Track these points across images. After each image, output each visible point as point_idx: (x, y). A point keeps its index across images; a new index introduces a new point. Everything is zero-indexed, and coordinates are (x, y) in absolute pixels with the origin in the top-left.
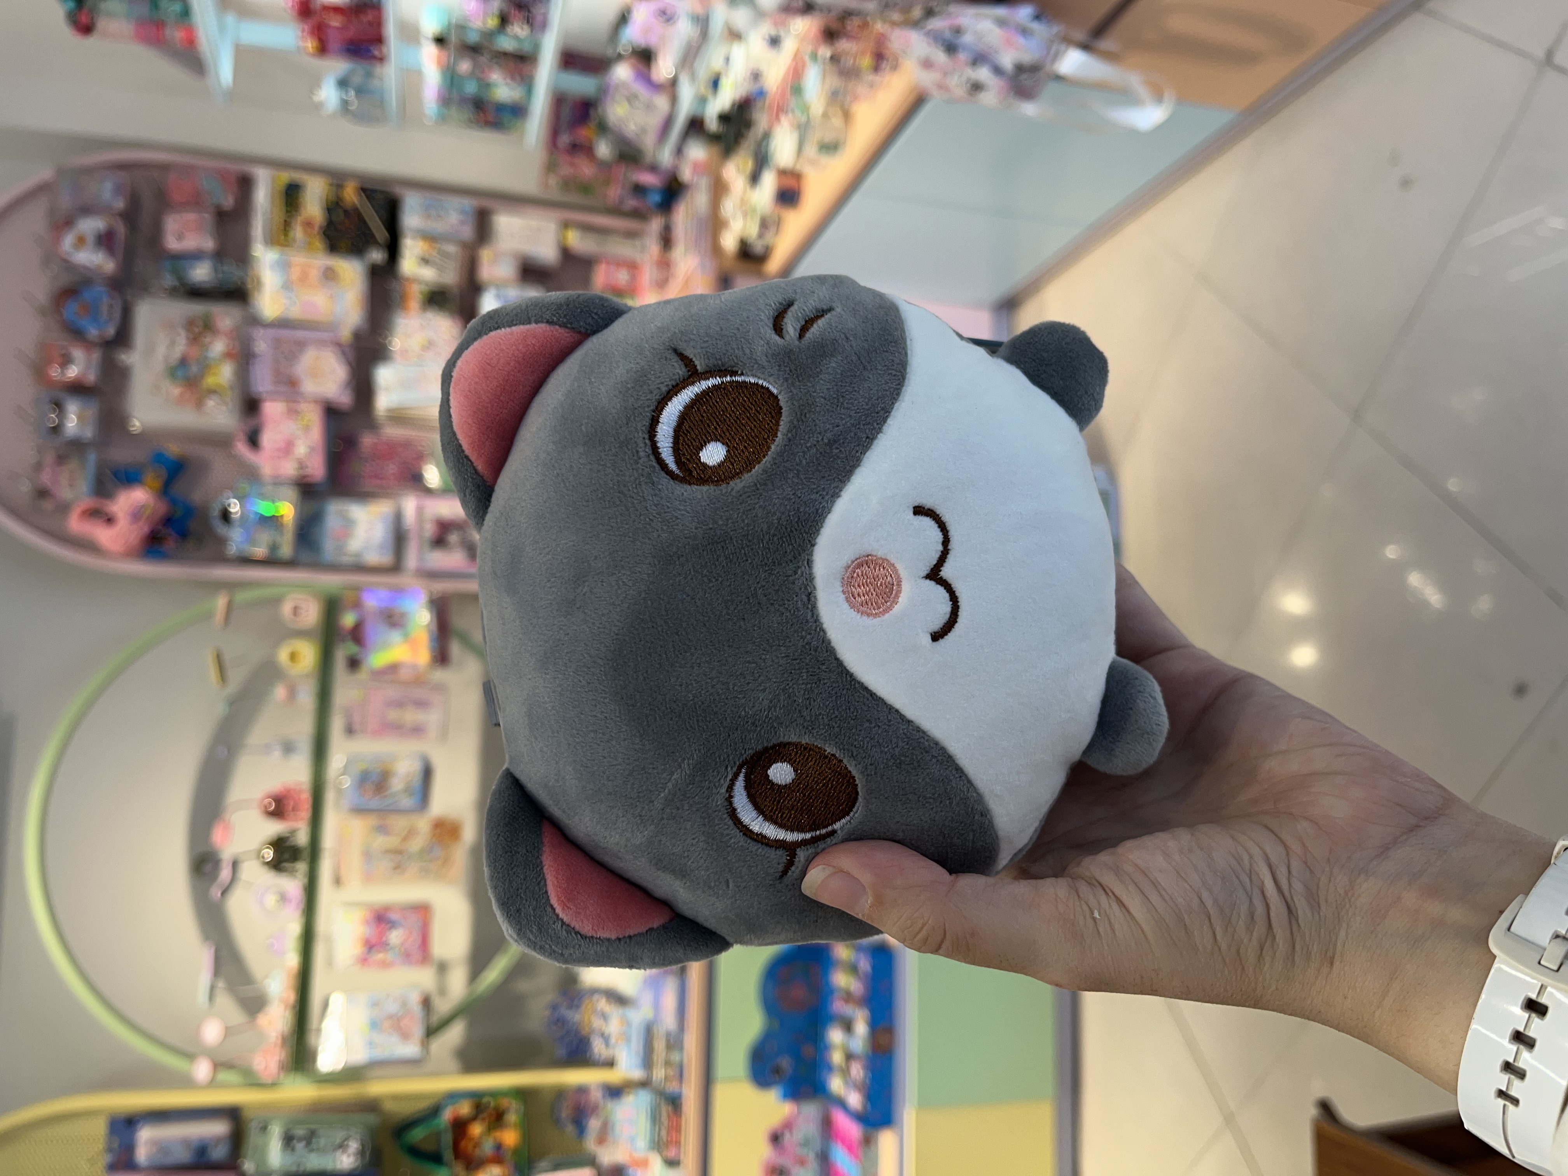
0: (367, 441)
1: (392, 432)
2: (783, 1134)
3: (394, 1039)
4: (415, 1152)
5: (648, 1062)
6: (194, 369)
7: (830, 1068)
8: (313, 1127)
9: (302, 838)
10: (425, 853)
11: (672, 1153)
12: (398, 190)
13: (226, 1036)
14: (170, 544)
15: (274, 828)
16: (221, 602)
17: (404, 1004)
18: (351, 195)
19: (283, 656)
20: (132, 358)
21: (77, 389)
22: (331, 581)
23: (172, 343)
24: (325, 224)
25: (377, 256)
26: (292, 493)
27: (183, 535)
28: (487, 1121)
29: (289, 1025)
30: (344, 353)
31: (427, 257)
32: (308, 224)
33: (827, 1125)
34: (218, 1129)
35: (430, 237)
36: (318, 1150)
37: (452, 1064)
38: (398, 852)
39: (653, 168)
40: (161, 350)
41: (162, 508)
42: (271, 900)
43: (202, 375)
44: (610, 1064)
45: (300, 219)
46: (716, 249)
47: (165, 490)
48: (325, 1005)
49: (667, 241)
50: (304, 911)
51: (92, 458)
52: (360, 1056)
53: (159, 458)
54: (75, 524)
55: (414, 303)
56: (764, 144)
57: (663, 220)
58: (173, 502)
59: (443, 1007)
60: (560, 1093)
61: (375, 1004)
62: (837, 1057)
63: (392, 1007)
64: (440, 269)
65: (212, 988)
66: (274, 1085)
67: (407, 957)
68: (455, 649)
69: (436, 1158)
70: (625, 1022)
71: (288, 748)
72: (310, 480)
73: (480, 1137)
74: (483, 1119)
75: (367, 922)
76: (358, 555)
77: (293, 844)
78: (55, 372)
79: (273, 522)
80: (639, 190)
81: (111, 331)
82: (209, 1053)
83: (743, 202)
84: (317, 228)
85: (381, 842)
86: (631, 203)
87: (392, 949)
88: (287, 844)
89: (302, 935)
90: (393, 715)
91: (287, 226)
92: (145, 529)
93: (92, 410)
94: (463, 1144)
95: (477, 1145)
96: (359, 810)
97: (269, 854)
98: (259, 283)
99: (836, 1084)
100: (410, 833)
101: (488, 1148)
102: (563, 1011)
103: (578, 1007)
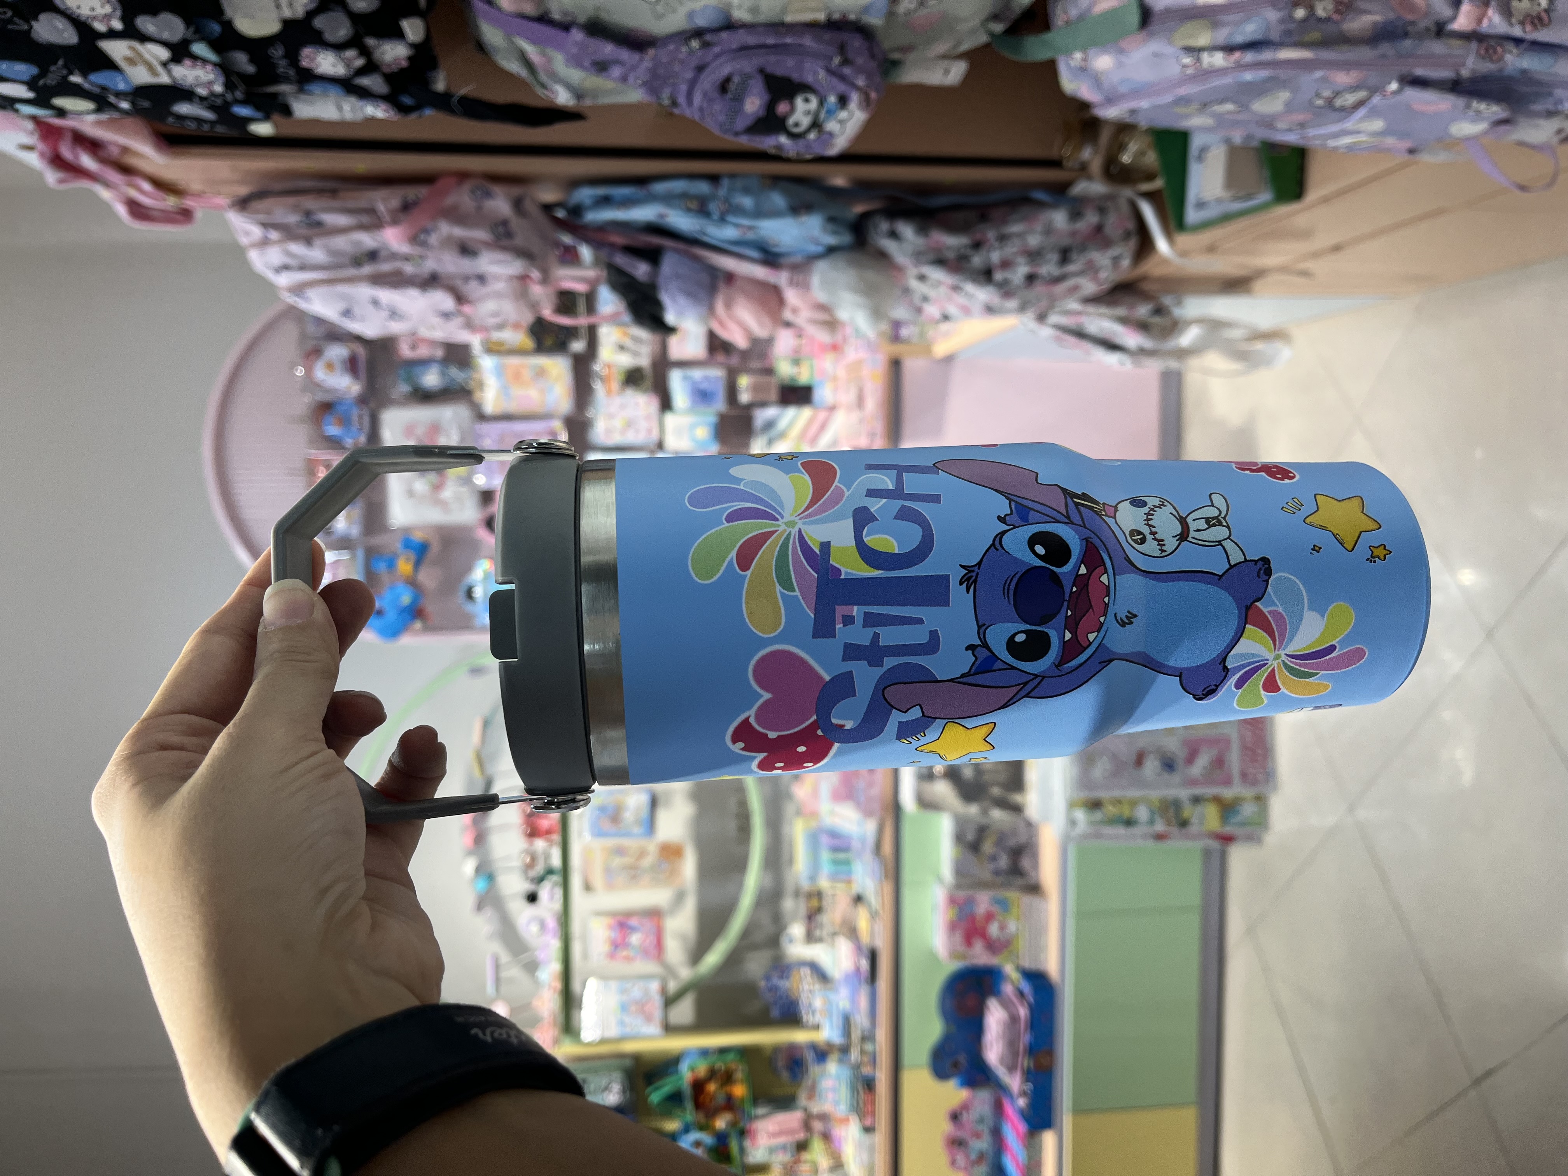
2: (961, 1114)
3: (640, 1020)
9: (555, 861)
10: (655, 867)
11: (868, 1122)
17: (647, 993)
24: (532, 323)
25: (578, 347)
28: (720, 1080)
29: (559, 1003)
31: (620, 342)
38: (633, 868)
44: (816, 1028)
51: (360, 553)
52: (612, 1033)
53: (408, 544)
55: (615, 385)
59: (675, 985)
61: (624, 992)
63: (638, 995)
64: (635, 354)
67: (645, 952)
70: (828, 1002)
73: (715, 1093)
74: (717, 1078)
75: (610, 927)
81: (362, 439)
85: (617, 861)
87: (633, 947)
93: (358, 513)
94: (703, 1098)
95: (713, 1098)
96: (598, 834)
98: (481, 385)
100: (642, 854)
101: (721, 1099)
102: (775, 981)
103: (788, 978)
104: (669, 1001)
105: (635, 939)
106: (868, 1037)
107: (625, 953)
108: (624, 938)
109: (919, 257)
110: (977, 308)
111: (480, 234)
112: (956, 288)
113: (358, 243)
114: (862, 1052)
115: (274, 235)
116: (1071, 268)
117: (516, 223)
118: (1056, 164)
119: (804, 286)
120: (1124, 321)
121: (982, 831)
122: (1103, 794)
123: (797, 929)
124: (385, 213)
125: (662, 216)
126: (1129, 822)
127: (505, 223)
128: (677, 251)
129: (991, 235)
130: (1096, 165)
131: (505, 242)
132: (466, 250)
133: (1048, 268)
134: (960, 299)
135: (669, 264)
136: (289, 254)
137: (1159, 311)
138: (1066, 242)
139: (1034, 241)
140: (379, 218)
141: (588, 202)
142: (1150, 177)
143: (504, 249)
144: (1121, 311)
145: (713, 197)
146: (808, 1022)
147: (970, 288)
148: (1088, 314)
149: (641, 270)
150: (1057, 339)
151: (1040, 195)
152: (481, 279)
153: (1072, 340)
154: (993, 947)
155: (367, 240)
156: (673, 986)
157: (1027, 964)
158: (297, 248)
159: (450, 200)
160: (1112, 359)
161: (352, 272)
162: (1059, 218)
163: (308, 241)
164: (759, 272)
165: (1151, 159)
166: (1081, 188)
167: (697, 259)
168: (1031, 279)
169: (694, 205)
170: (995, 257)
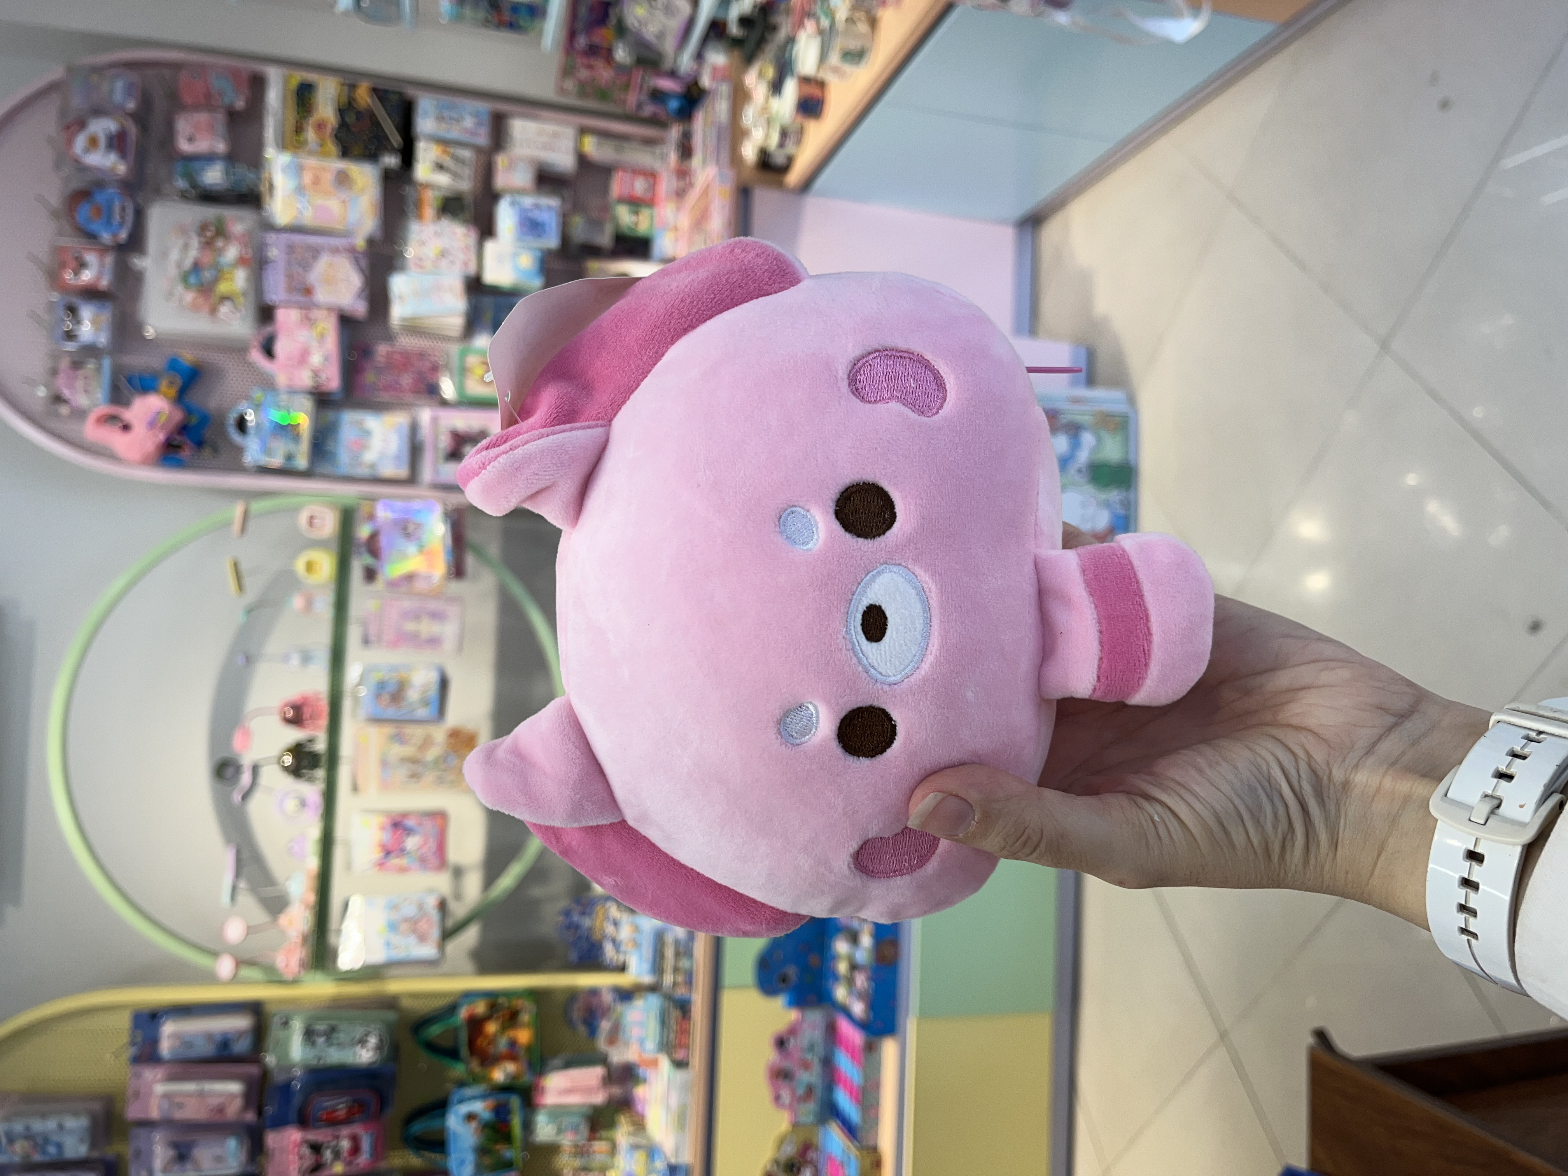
0: (382, 350)
1: (407, 342)
2: (789, 1040)
3: (412, 940)
4: (432, 1047)
5: (658, 967)
6: (207, 275)
7: (836, 977)
8: (333, 1022)
9: (321, 746)
10: (441, 761)
11: (680, 1055)
12: (410, 92)
13: (248, 934)
14: (186, 454)
15: (294, 735)
16: (237, 510)
17: (421, 906)
18: (364, 96)
19: (300, 565)
20: (144, 263)
21: (92, 294)
22: (348, 492)
23: (186, 246)
24: (337, 126)
25: (391, 161)
26: (308, 403)
27: (200, 444)
28: (501, 1019)
29: (309, 924)
30: (357, 261)
31: (440, 161)
32: (320, 126)
33: (831, 1032)
34: (241, 1023)
35: (443, 142)
36: (339, 1044)
37: (468, 965)
38: (414, 761)
39: (673, 74)
40: (174, 255)
41: (178, 416)
42: (291, 805)
43: (216, 280)
44: (622, 968)
45: (312, 120)
46: (736, 159)
47: (180, 398)
48: (346, 906)
49: (686, 151)
50: (322, 815)
51: (107, 363)
52: (378, 956)
53: (173, 365)
54: (91, 431)
55: (429, 212)
56: (789, 48)
57: (681, 128)
58: (188, 411)
59: (459, 910)
60: (573, 994)
61: (394, 907)
62: (842, 967)
63: (410, 910)
64: (455, 175)
65: (234, 889)
66: (295, 982)
67: (423, 862)
68: (470, 561)
69: (453, 1054)
70: (637, 929)
71: (306, 658)
72: (325, 389)
73: (495, 1035)
74: (498, 1018)
75: (383, 828)
76: (373, 466)
77: (312, 750)
78: (68, 276)
79: (288, 431)
80: (658, 96)
81: (123, 235)
82: (232, 950)
83: (765, 109)
84: (329, 129)
85: (397, 751)
86: (649, 110)
87: (408, 853)
88: (307, 749)
89: (321, 840)
90: (410, 626)
91: (299, 129)
92: (161, 437)
93: (106, 316)
94: (479, 1041)
95: (493, 1041)
96: (376, 720)
97: (288, 760)
98: (271, 187)
99: (841, 993)
100: (427, 743)
101: (502, 1044)
102: (576, 918)
103: (591, 914)
104: (447, 934)
105: (412, 843)
106: (684, 952)
107: (398, 862)
108: (398, 842)
146: (612, 961)
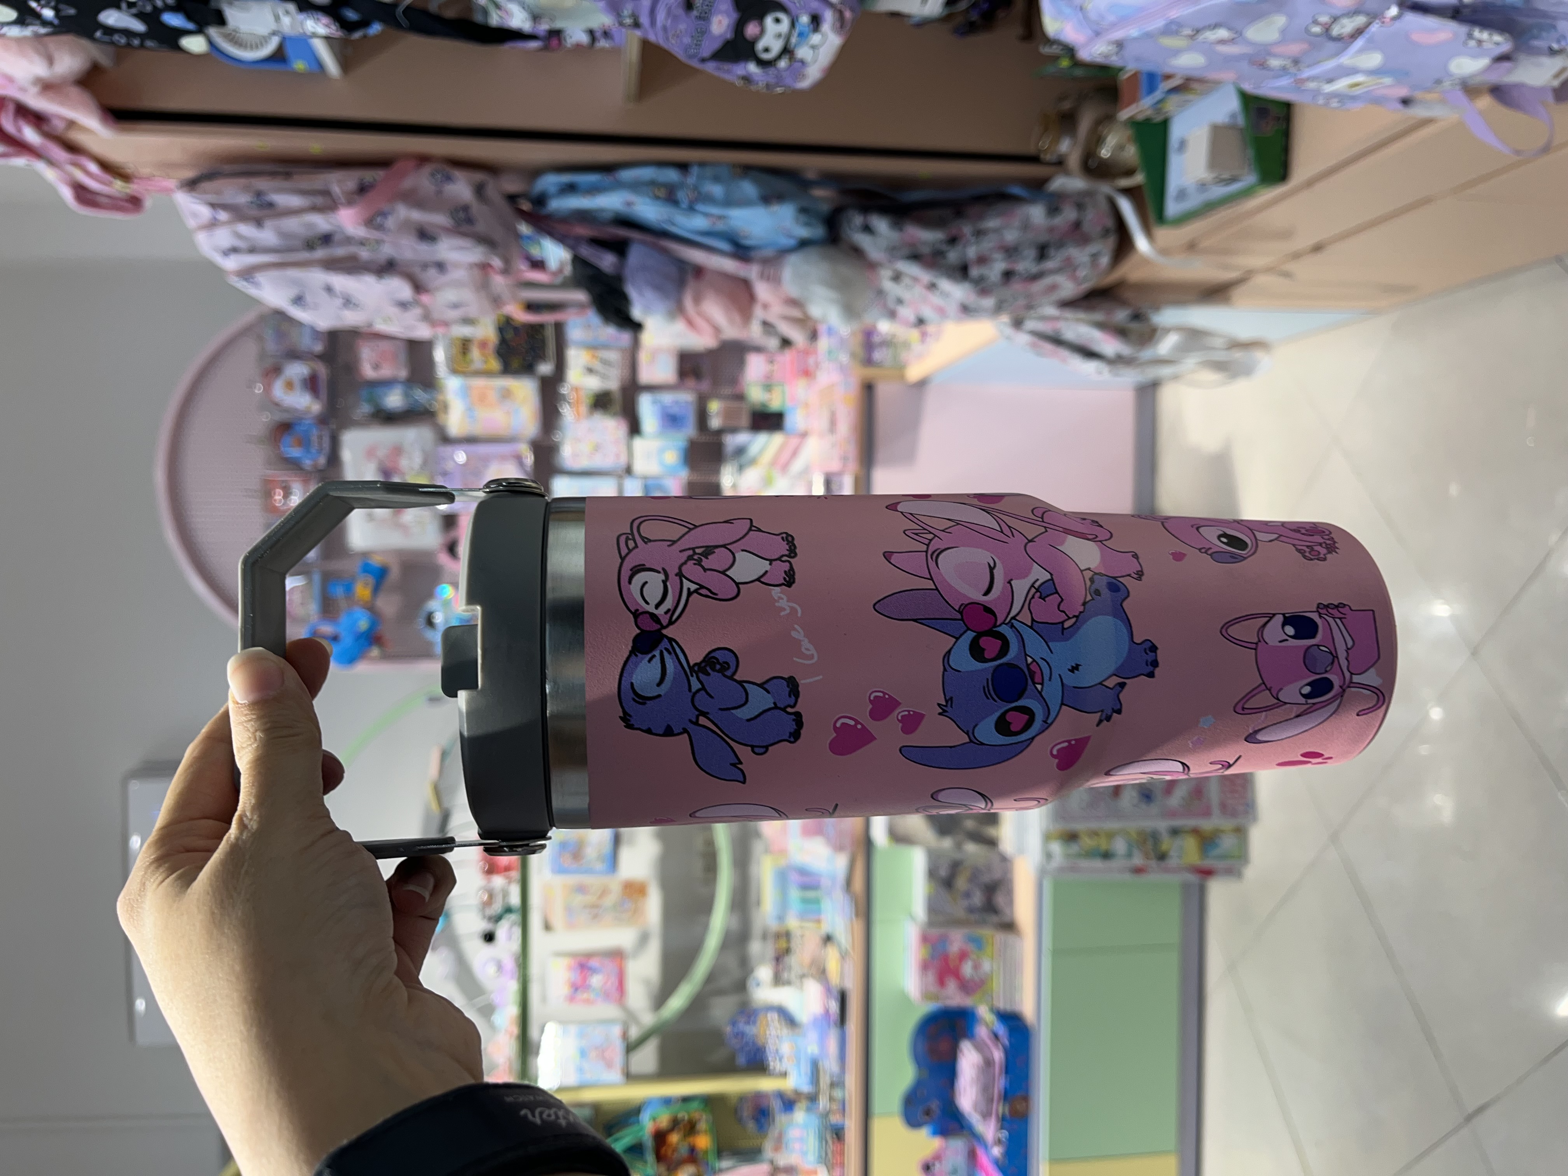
2: (934, 1165)
3: (600, 1067)
5: (814, 1082)
9: (514, 899)
10: (618, 906)
11: (836, 1172)
17: (607, 1037)
24: (498, 343)
25: (546, 369)
28: (683, 1129)
29: (515, 1053)
30: (521, 465)
31: (589, 366)
32: (483, 345)
33: (972, 1160)
35: (592, 348)
38: (595, 907)
44: (783, 1075)
45: (476, 341)
51: (317, 577)
52: (570, 1078)
53: (367, 568)
55: (582, 408)
59: (637, 1030)
60: (741, 1098)
61: (583, 1036)
63: (598, 1040)
64: (604, 377)
67: (607, 996)
70: (796, 1046)
73: (678, 1144)
74: (679, 1129)
75: (572, 968)
78: (279, 503)
81: (322, 461)
84: (491, 348)
85: (579, 900)
87: (593, 990)
91: (466, 350)
94: (665, 1149)
95: (675, 1149)
96: (560, 870)
98: (446, 406)
100: (605, 890)
101: (684, 1151)
102: (742, 1026)
103: (754, 1023)
104: (631, 1048)
105: (596, 980)
106: (837, 1083)
107: (585, 996)
108: (584, 979)
109: (893, 251)
110: (952, 308)
111: (439, 219)
112: (932, 286)
113: (310, 226)
114: (831, 1099)
115: (223, 216)
116: (1050, 264)
117: (477, 208)
118: (1033, 159)
119: (774, 280)
120: (1101, 326)
121: (956, 866)
122: (1079, 826)
123: (764, 973)
124: (341, 196)
125: (629, 204)
126: (1107, 855)
127: (466, 208)
128: (644, 243)
129: (967, 229)
130: (1074, 160)
131: (465, 228)
132: (425, 235)
133: (1026, 265)
134: (935, 299)
135: (636, 255)
136: (239, 236)
137: (1137, 317)
138: (1043, 238)
139: (1011, 236)
140: (334, 201)
141: (552, 189)
142: (1129, 172)
143: (464, 235)
144: (1099, 316)
145: (681, 185)
146: (775, 1068)
147: (946, 285)
148: (1066, 319)
149: (607, 261)
150: (1033, 346)
151: (1016, 190)
152: (441, 266)
153: (1048, 347)
154: (966, 987)
155: (321, 223)
156: (634, 1033)
157: (1001, 1005)
158: (247, 230)
159: (408, 183)
160: (1090, 367)
161: (305, 255)
162: (1036, 213)
163: (259, 223)
164: (729, 265)
165: (1131, 153)
166: (1060, 183)
167: (665, 251)
168: (1008, 275)
169: (662, 193)
170: (972, 252)
